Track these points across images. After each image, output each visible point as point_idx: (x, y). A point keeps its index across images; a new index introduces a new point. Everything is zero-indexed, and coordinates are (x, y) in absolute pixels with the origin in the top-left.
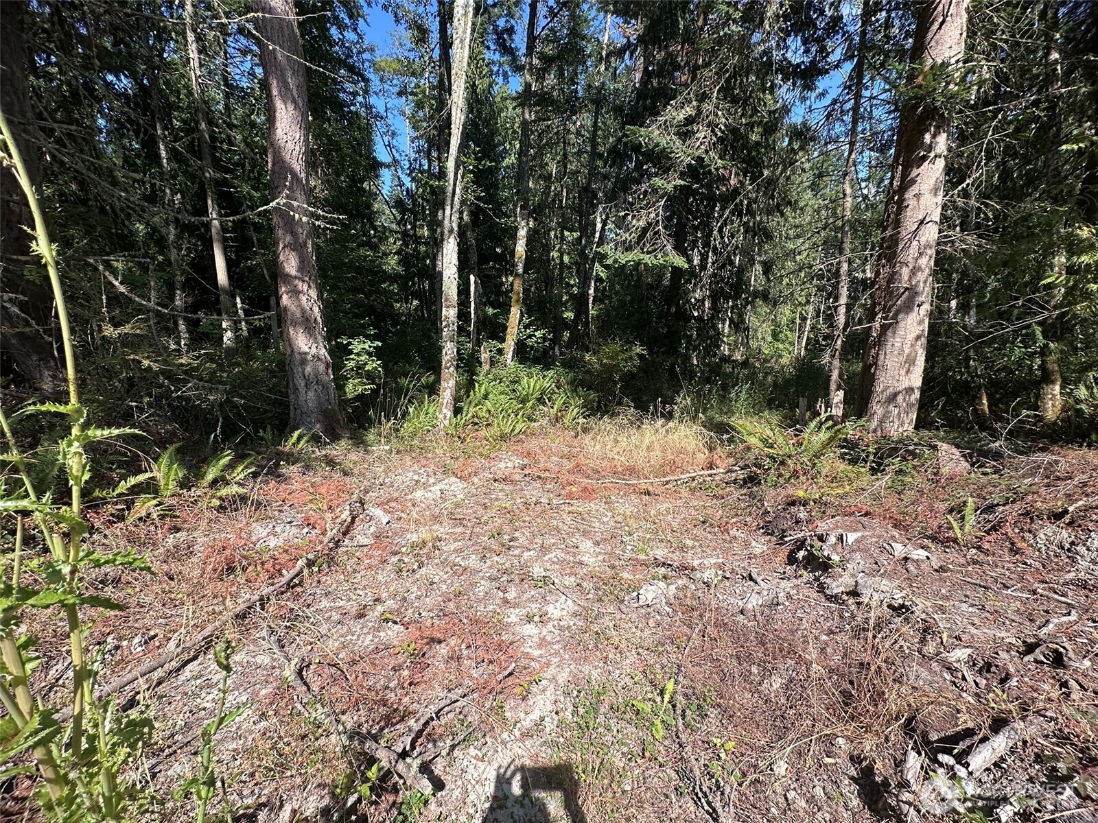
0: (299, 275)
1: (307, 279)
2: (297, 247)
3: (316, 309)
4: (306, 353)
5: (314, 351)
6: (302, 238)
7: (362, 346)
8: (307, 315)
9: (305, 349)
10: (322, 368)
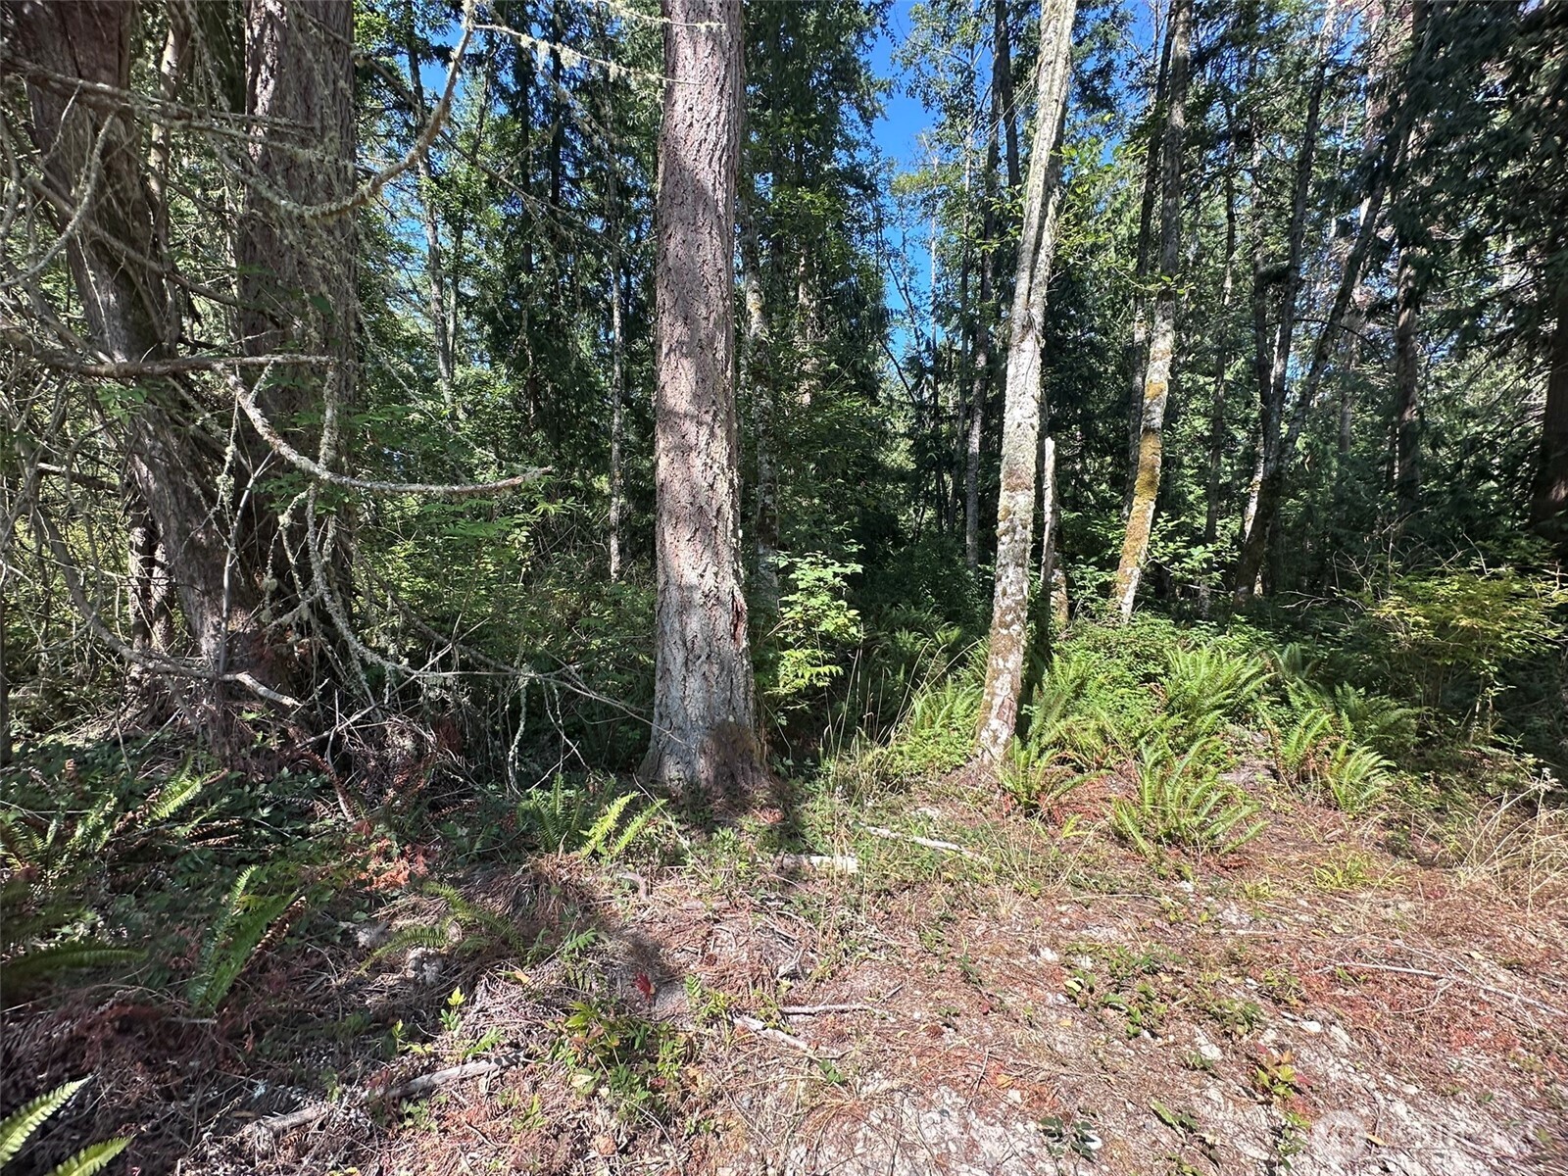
0: (692, 410)
1: (708, 418)
2: (697, 348)
3: (723, 487)
4: (691, 588)
5: (709, 581)
6: (705, 328)
7: (817, 574)
8: (702, 500)
9: (691, 577)
10: (724, 621)
